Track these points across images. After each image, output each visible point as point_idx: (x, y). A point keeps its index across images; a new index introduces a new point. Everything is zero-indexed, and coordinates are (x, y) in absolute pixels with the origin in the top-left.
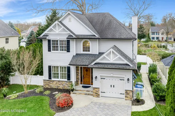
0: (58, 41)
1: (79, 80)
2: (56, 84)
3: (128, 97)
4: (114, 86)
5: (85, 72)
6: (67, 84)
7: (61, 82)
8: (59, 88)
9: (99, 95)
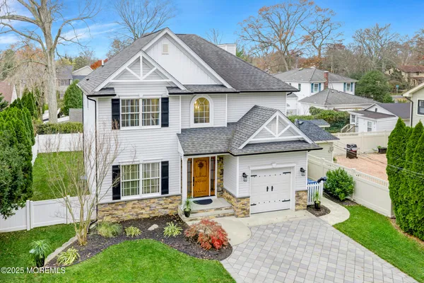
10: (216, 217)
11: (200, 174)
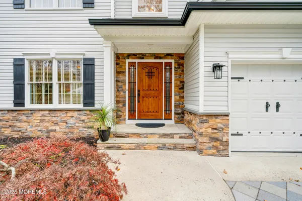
1: (124, 105)
2: (42, 121)
4: (278, 106)
5: (146, 80)
6: (83, 118)
7: (59, 114)
9: (226, 144)
10: (159, 148)
11: (149, 86)
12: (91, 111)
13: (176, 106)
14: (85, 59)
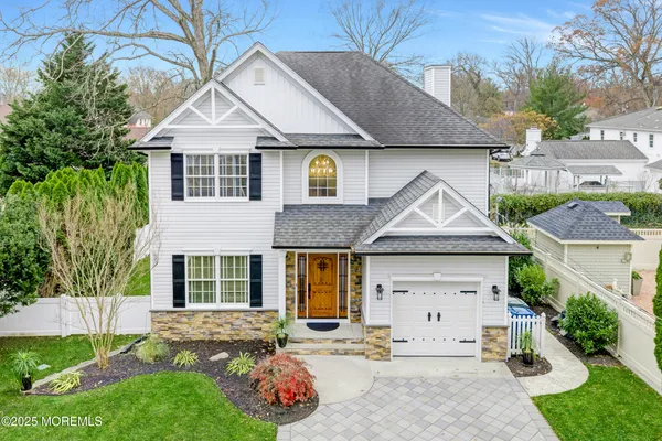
0: (212, 157)
1: (293, 302)
2: (204, 323)
3: (490, 351)
4: (439, 316)
5: (317, 271)
6: (249, 319)
7: (223, 314)
8: (216, 337)
10: (332, 353)
11: (321, 280)
12: (259, 312)
13: (351, 304)
14: (252, 256)
